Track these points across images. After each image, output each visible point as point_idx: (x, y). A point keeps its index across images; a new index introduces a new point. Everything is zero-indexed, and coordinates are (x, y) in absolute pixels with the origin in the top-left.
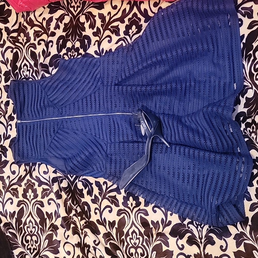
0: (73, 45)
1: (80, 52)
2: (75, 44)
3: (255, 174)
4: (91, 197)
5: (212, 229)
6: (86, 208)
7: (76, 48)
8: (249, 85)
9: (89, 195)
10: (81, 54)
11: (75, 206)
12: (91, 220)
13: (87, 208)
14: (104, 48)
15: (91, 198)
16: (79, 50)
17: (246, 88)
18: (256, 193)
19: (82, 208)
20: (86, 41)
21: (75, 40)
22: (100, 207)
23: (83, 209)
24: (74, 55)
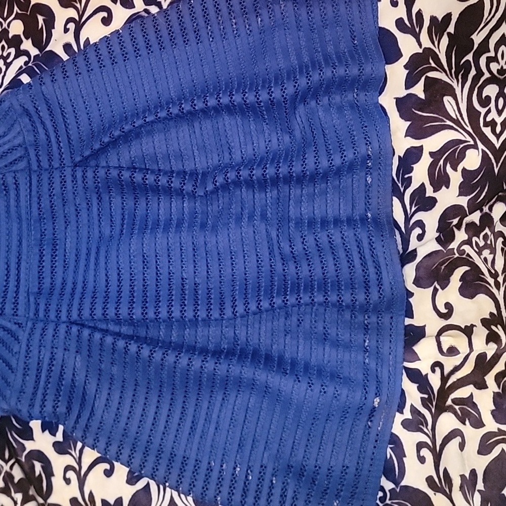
0: (5, 28)
1: (23, 47)
2: (9, 26)
3: (489, 358)
4: (54, 435)
5: (387, 504)
6: (38, 467)
7: (12, 37)
8: (469, 138)
9: (47, 432)
10: (26, 53)
11: (6, 462)
12: (51, 500)
13: (42, 467)
14: (90, 39)
15: (52, 439)
16: (22, 42)
17: (462, 146)
18: (494, 408)
19: (26, 468)
20: (41, 19)
21: (8, 17)
22: (79, 463)
23: (28, 471)
24: (5, 54)
